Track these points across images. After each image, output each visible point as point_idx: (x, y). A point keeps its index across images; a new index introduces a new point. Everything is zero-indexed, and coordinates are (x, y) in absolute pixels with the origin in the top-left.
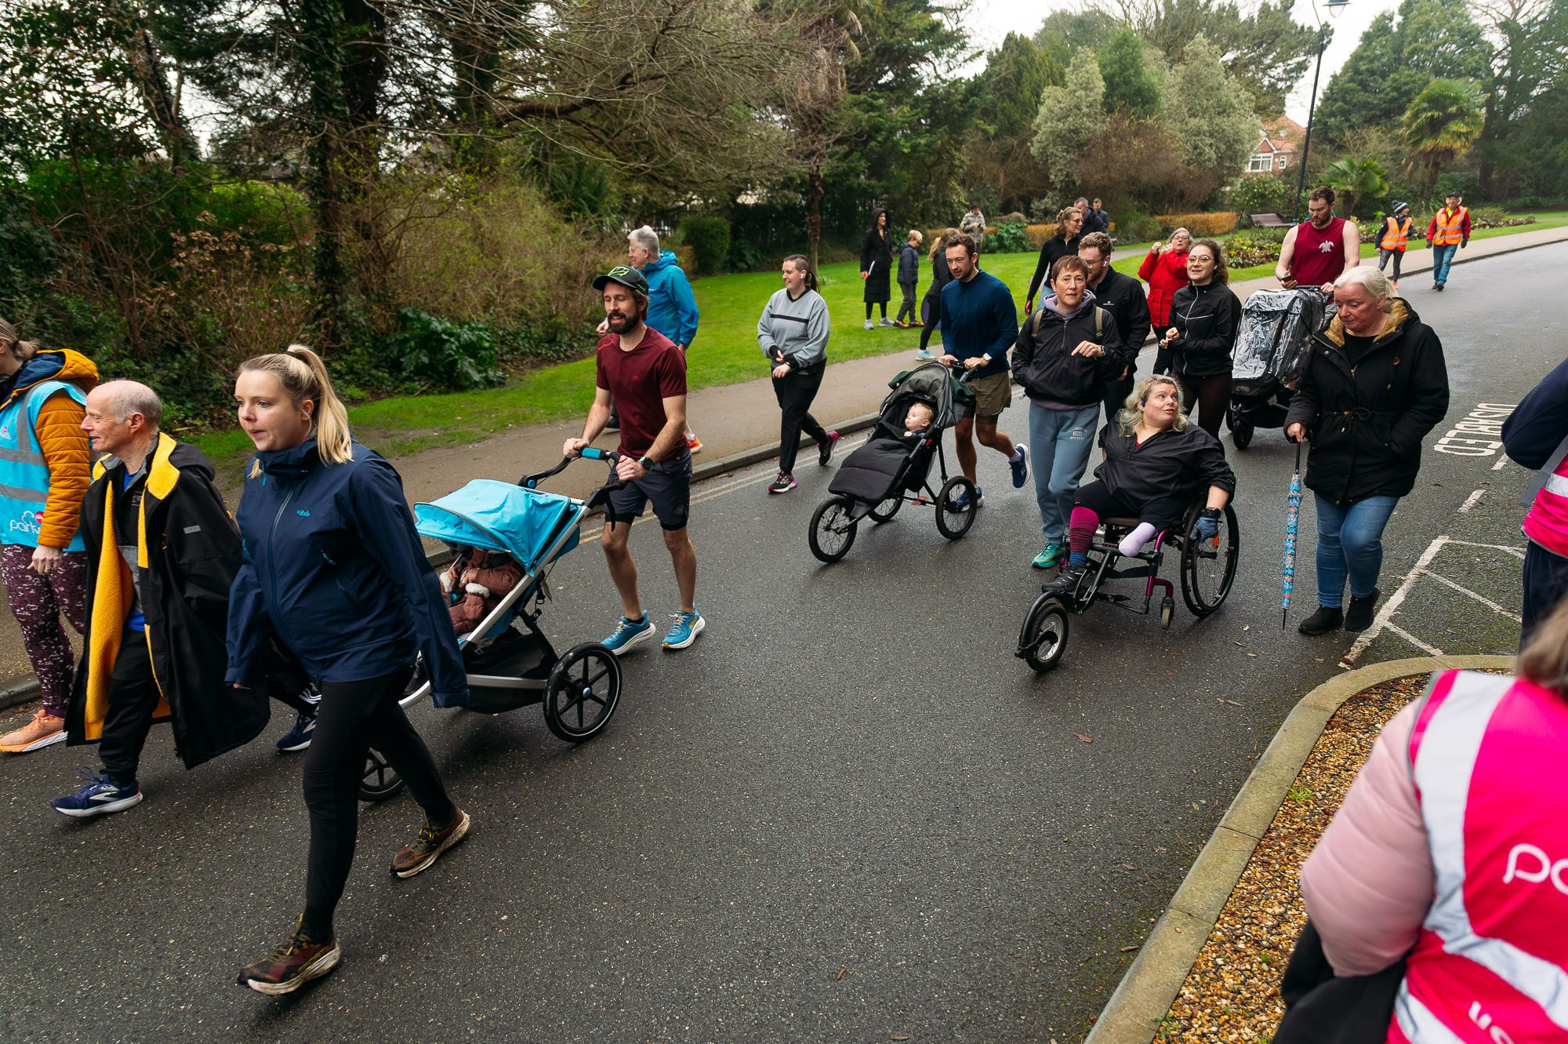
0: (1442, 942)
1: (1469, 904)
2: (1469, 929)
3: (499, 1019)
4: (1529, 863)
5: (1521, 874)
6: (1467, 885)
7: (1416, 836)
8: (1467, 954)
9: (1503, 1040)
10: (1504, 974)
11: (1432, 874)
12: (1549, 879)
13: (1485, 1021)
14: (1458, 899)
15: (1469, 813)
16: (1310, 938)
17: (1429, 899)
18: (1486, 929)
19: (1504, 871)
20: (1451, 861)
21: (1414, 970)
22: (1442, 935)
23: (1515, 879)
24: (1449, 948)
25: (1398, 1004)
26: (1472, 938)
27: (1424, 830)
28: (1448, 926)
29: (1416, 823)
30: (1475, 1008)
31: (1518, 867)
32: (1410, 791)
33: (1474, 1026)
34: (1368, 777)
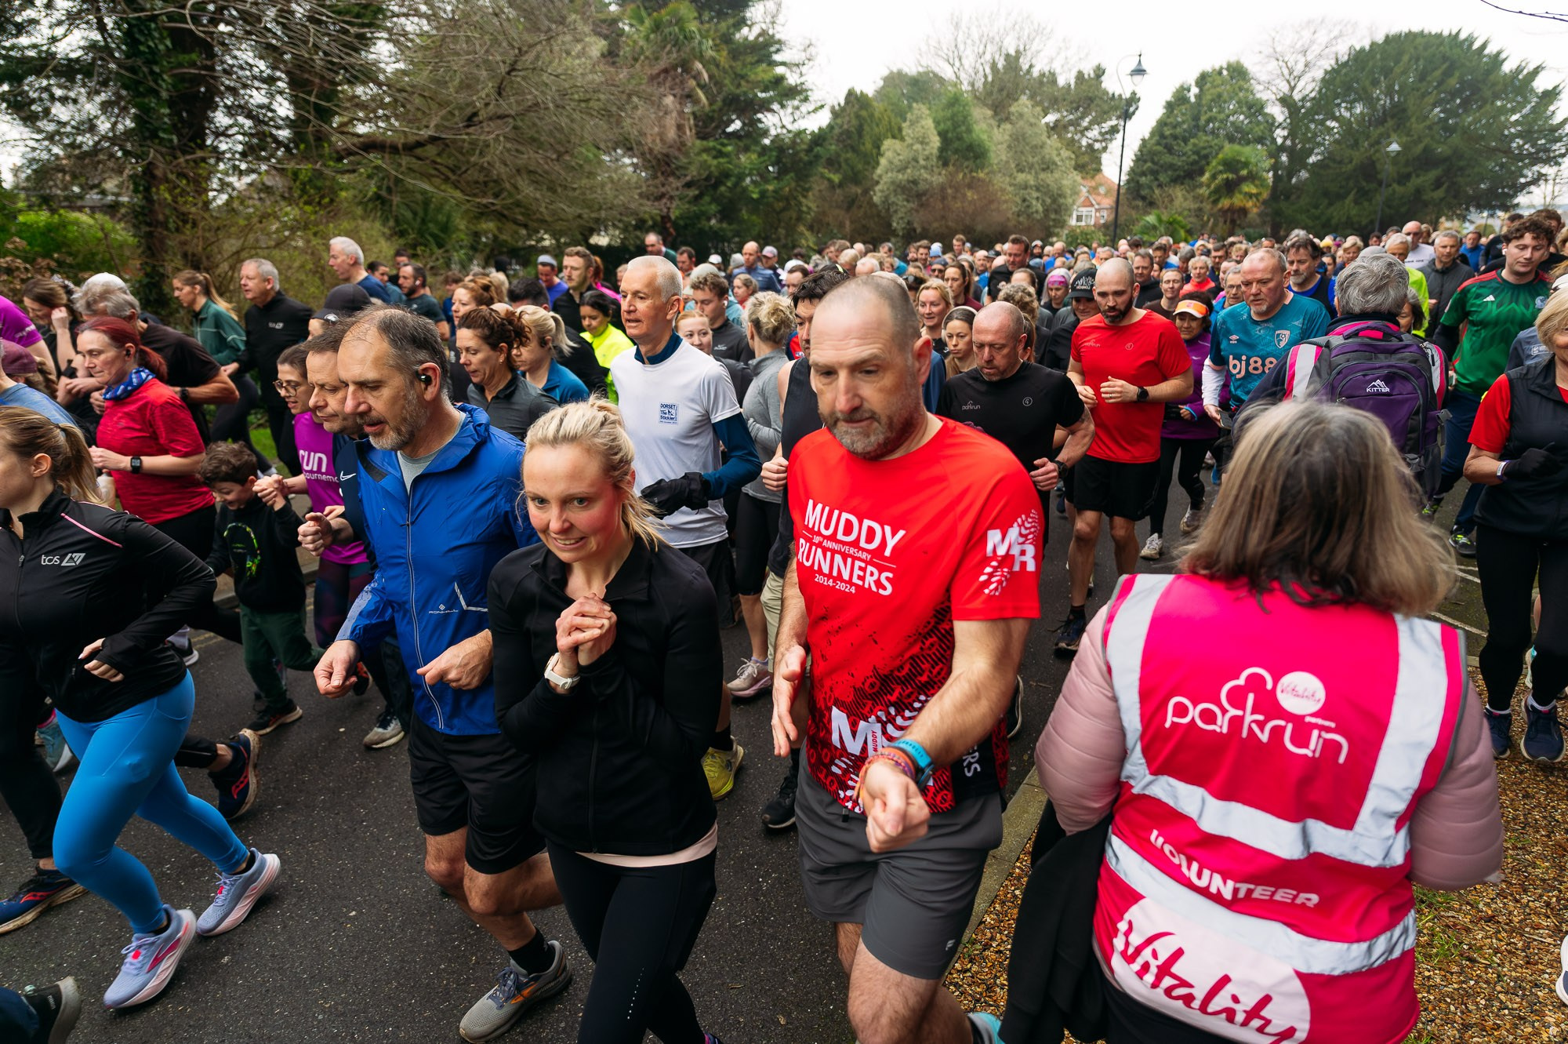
0: (1132, 787)
1: (1145, 752)
2: (1147, 772)
3: (348, 1004)
4: (1181, 710)
5: (1176, 720)
6: (1142, 737)
7: (1110, 704)
8: (1147, 793)
9: (1171, 852)
10: (1171, 803)
11: (1122, 732)
12: (1193, 719)
13: (1161, 840)
14: (1138, 748)
15: (1142, 679)
16: (1050, 811)
17: (1123, 755)
18: (1156, 770)
19: (1165, 720)
20: (1132, 721)
21: (1117, 818)
22: (1132, 782)
23: (1173, 723)
24: (1135, 791)
25: (1107, 844)
26: (1149, 778)
27: (1115, 699)
28: (1135, 774)
29: (1110, 695)
30: (1155, 833)
31: (1174, 715)
32: (1104, 668)
33: (1154, 847)
34: (1077, 665)
